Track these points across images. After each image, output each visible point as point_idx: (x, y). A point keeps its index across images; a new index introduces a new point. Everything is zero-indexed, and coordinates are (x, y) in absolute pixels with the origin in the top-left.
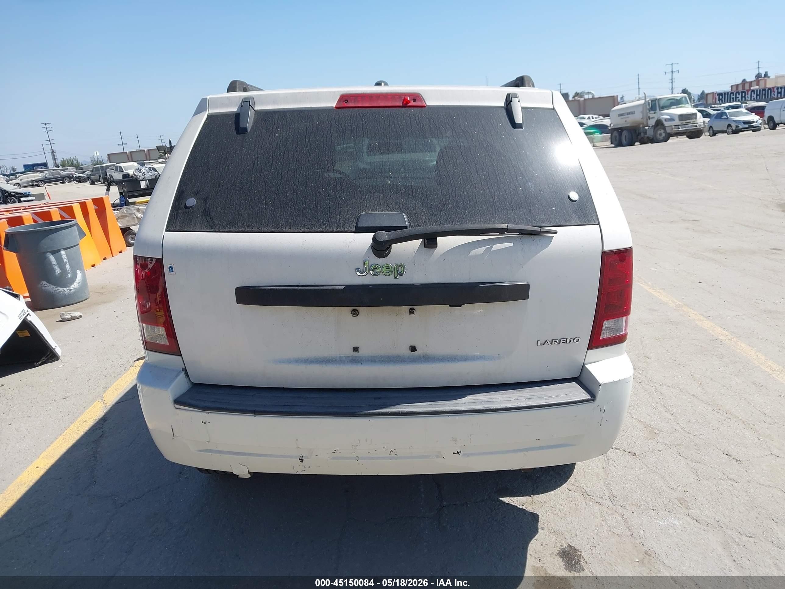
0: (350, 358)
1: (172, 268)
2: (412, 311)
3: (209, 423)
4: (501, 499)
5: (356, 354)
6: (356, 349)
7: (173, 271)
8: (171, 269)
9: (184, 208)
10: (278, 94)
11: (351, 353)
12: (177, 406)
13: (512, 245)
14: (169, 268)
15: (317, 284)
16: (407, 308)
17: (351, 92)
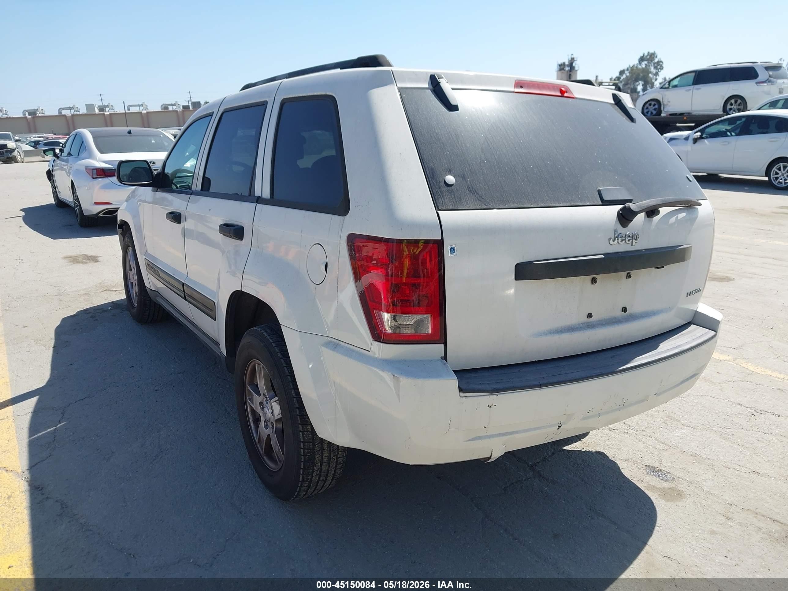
0: (585, 324)
1: (454, 249)
2: (629, 276)
3: (495, 405)
4: (564, 448)
5: (590, 320)
6: (590, 316)
7: (454, 252)
8: (452, 250)
9: (445, 186)
10: (463, 74)
11: (584, 319)
12: (462, 394)
13: (685, 215)
14: (451, 249)
15: (582, 254)
16: (625, 274)
17: (523, 79)
